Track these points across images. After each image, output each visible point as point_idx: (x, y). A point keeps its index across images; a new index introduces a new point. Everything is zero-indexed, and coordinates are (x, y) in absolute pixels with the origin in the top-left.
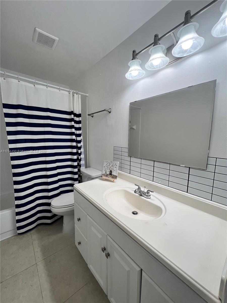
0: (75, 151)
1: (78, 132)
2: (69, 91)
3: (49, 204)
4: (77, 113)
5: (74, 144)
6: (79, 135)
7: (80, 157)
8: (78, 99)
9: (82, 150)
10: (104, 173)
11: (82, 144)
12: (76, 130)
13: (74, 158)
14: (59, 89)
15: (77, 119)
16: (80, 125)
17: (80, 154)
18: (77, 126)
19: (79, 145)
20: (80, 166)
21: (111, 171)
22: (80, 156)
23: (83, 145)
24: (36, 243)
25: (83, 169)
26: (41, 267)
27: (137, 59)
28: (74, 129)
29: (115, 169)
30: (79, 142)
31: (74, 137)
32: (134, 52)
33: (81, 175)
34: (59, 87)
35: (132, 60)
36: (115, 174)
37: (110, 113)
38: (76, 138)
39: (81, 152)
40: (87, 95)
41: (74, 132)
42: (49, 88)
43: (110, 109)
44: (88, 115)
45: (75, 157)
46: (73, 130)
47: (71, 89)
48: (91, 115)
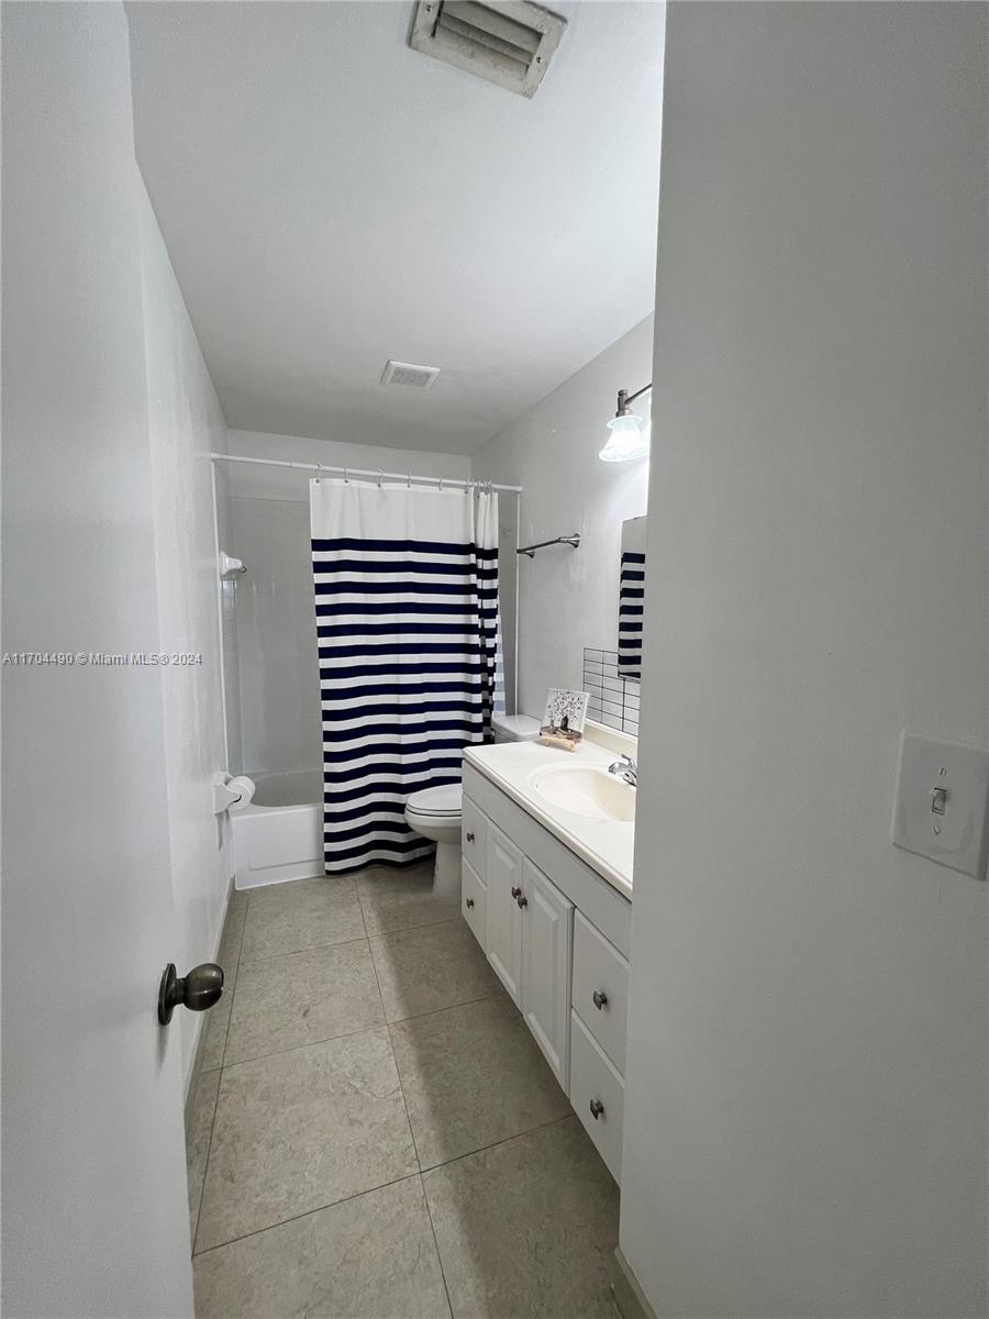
0: (476, 659)
1: (488, 604)
2: (465, 487)
3: (400, 808)
4: (488, 547)
5: (475, 639)
6: (491, 613)
7: (491, 678)
8: (489, 507)
9: (499, 658)
10: (547, 723)
11: (498, 639)
12: (482, 598)
13: (474, 682)
14: (438, 484)
15: (486, 565)
16: (495, 584)
17: (491, 671)
18: (486, 585)
19: (490, 643)
20: (491, 708)
21: (566, 719)
22: (492, 675)
23: (501, 642)
24: (367, 900)
25: (498, 717)
26: (378, 946)
27: (631, 413)
28: (476, 596)
29: (577, 712)
30: (491, 633)
31: (475, 619)
32: (621, 394)
33: (493, 733)
34: (438, 480)
35: (617, 415)
36: (576, 729)
37: (576, 546)
38: (483, 622)
39: (495, 664)
40: (519, 489)
41: (476, 605)
42: (414, 487)
43: (577, 535)
44: (519, 551)
45: (477, 679)
46: (474, 599)
47: (471, 481)
48: (529, 551)
